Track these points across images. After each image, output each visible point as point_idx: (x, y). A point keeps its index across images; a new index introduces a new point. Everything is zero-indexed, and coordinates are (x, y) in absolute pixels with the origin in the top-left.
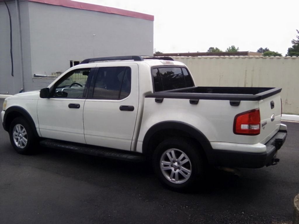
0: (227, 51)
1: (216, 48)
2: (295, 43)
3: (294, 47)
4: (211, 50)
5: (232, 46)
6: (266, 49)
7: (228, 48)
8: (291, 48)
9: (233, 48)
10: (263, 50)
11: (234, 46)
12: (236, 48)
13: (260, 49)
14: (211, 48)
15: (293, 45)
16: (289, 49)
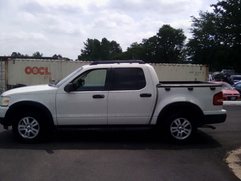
0: (33, 56)
1: (18, 53)
2: (83, 52)
3: (81, 54)
4: (14, 54)
5: (37, 52)
6: (59, 55)
7: (34, 53)
8: (80, 56)
9: (38, 54)
10: (57, 56)
11: (39, 52)
12: (41, 54)
13: (54, 55)
14: (14, 53)
15: (82, 53)
16: (78, 56)
